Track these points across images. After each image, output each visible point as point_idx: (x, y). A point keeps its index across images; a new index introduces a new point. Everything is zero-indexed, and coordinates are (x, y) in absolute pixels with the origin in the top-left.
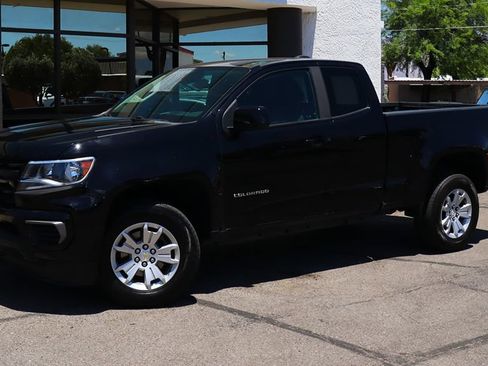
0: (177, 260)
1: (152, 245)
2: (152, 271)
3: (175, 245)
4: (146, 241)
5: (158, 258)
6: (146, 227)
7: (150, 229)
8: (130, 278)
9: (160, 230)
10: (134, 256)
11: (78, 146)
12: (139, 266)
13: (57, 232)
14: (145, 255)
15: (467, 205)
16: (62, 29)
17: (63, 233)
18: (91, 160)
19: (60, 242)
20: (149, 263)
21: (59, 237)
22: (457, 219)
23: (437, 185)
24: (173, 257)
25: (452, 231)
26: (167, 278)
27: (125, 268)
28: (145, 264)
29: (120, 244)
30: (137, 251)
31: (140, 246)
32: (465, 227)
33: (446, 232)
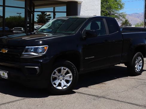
0: (71, 79)
1: (64, 74)
2: (63, 83)
3: (71, 74)
4: (62, 73)
5: (66, 78)
6: (62, 68)
7: (63, 69)
8: (57, 85)
9: (67, 69)
10: (58, 78)
11: (41, 42)
12: (59, 81)
13: (37, 70)
14: (61, 77)
15: (141, 61)
16: (6, 5)
17: (38, 71)
18: (47, 47)
19: (37, 73)
20: (62, 80)
21: (37, 72)
22: (138, 66)
23: (134, 55)
24: (70, 78)
25: (137, 69)
26: (68, 85)
27: (55, 82)
28: (61, 81)
29: (54, 74)
30: (59, 76)
31: (60, 75)
32: (141, 68)
33: (136, 69)
